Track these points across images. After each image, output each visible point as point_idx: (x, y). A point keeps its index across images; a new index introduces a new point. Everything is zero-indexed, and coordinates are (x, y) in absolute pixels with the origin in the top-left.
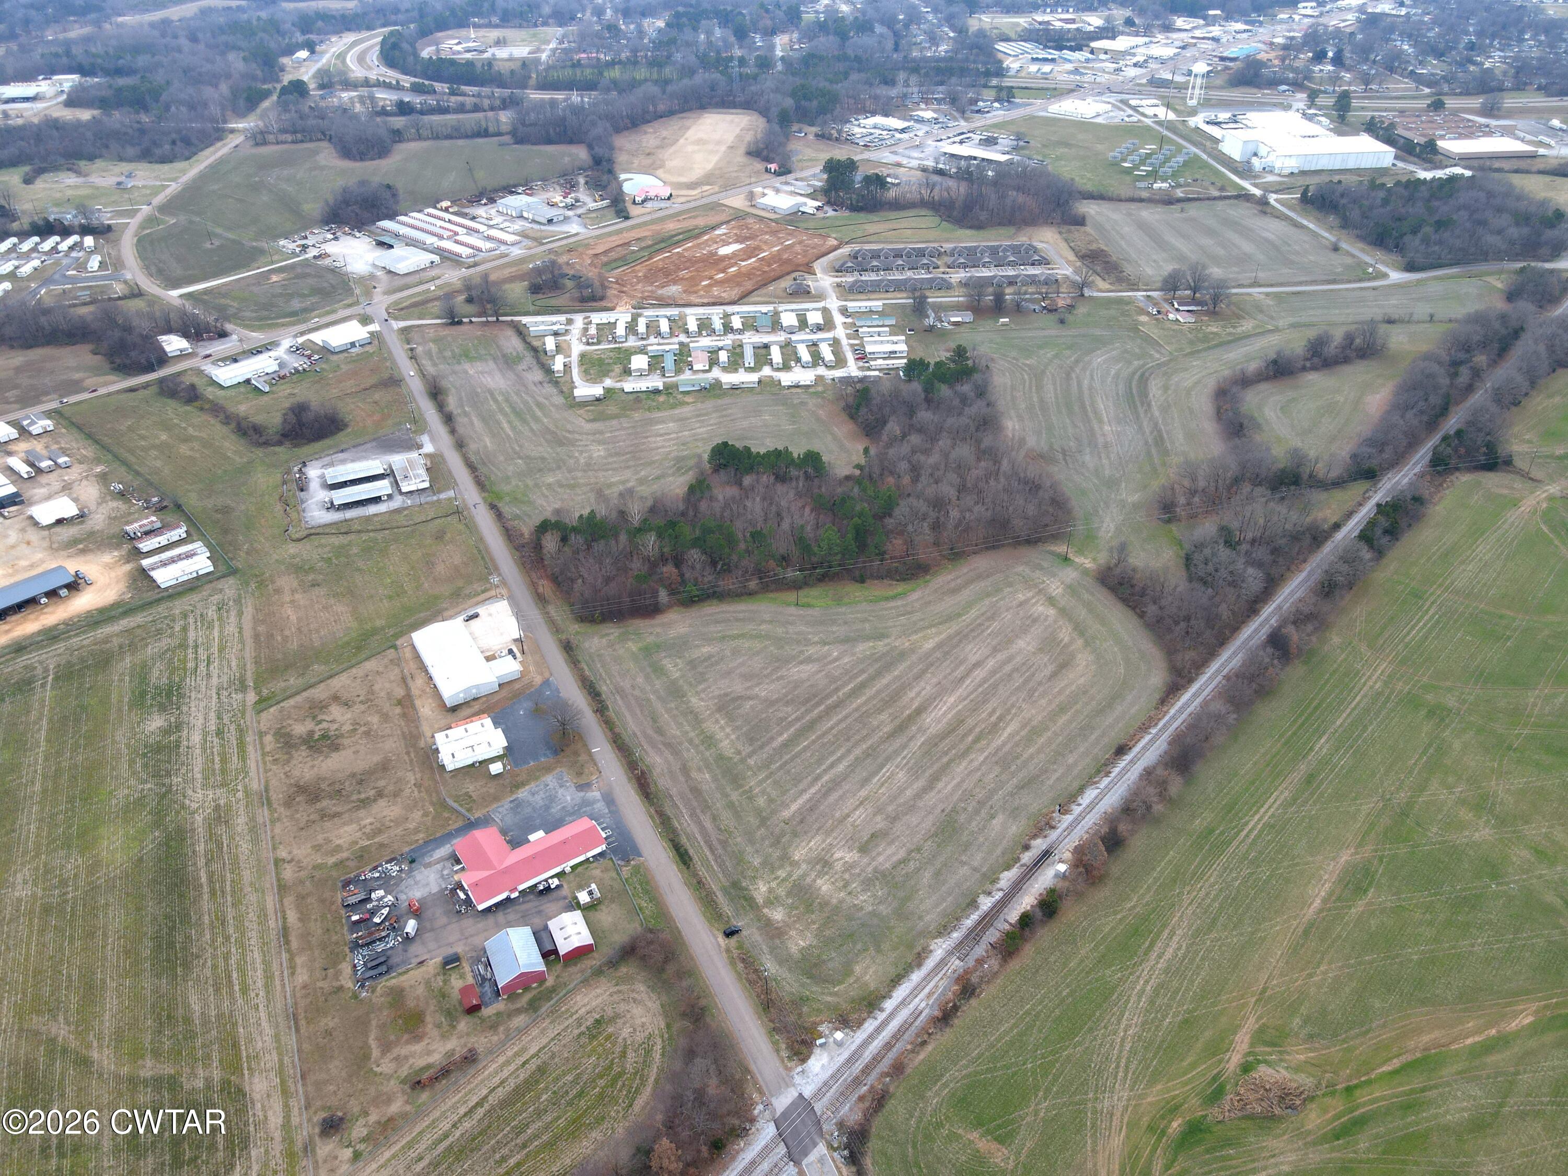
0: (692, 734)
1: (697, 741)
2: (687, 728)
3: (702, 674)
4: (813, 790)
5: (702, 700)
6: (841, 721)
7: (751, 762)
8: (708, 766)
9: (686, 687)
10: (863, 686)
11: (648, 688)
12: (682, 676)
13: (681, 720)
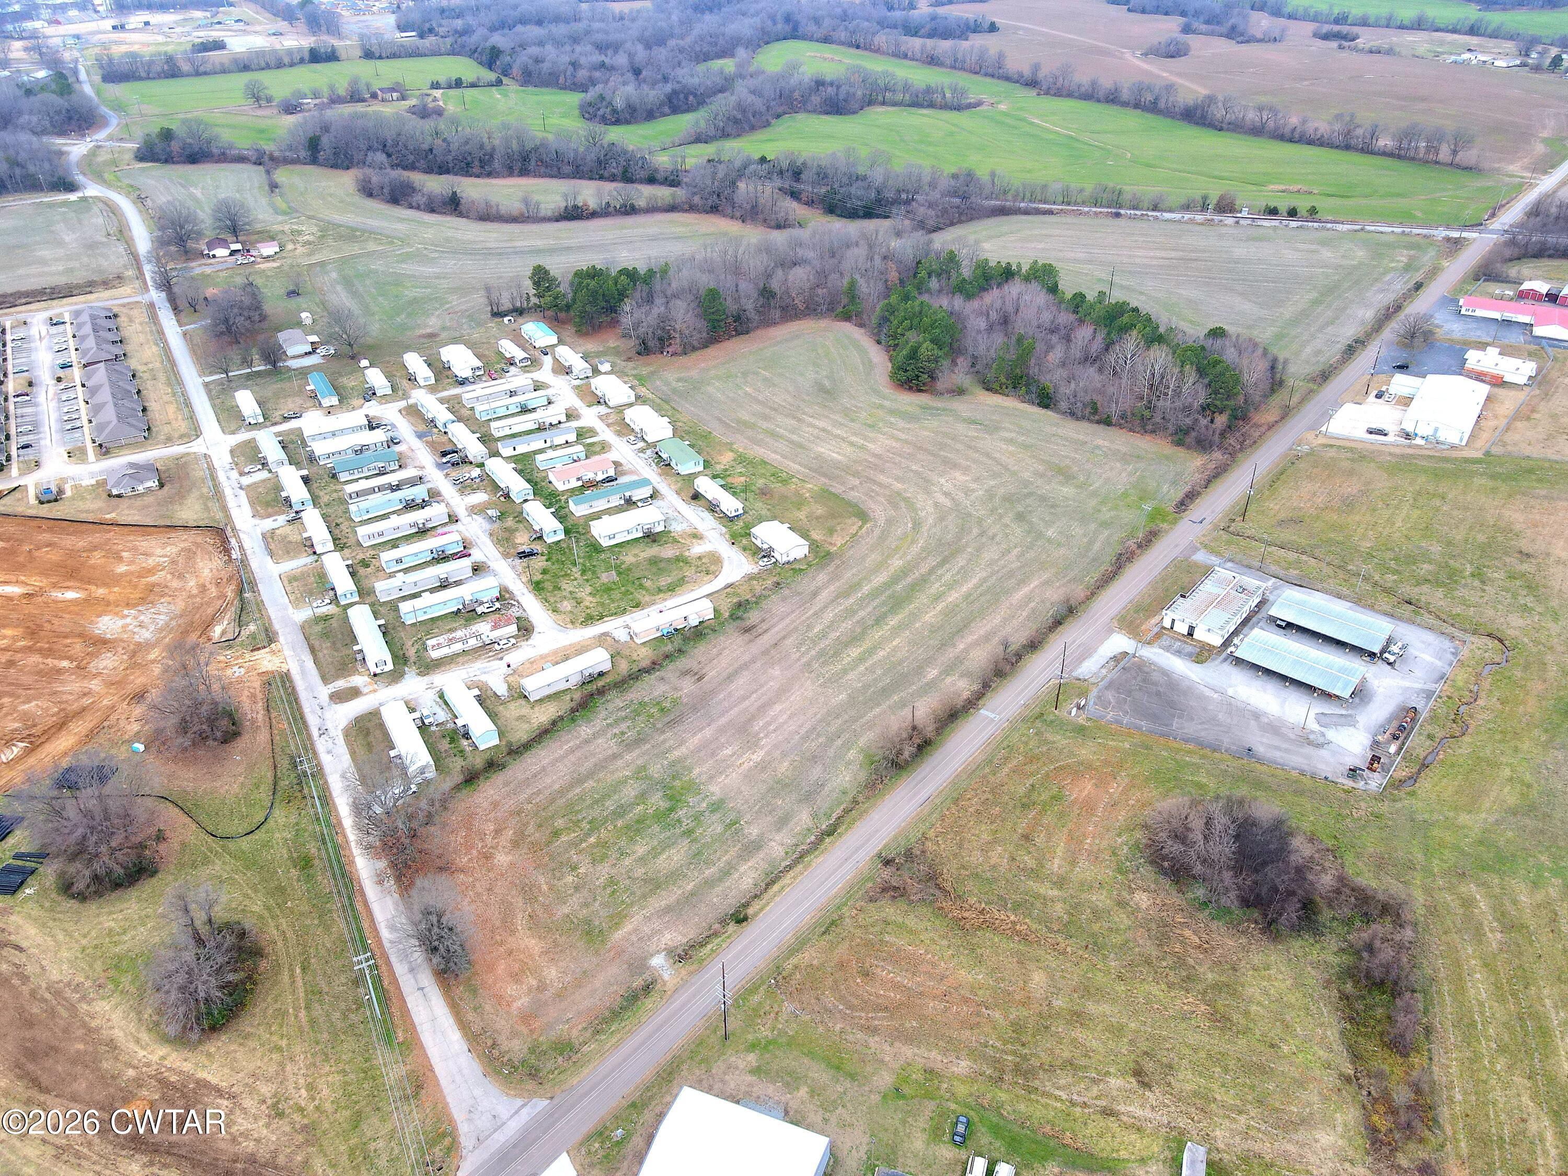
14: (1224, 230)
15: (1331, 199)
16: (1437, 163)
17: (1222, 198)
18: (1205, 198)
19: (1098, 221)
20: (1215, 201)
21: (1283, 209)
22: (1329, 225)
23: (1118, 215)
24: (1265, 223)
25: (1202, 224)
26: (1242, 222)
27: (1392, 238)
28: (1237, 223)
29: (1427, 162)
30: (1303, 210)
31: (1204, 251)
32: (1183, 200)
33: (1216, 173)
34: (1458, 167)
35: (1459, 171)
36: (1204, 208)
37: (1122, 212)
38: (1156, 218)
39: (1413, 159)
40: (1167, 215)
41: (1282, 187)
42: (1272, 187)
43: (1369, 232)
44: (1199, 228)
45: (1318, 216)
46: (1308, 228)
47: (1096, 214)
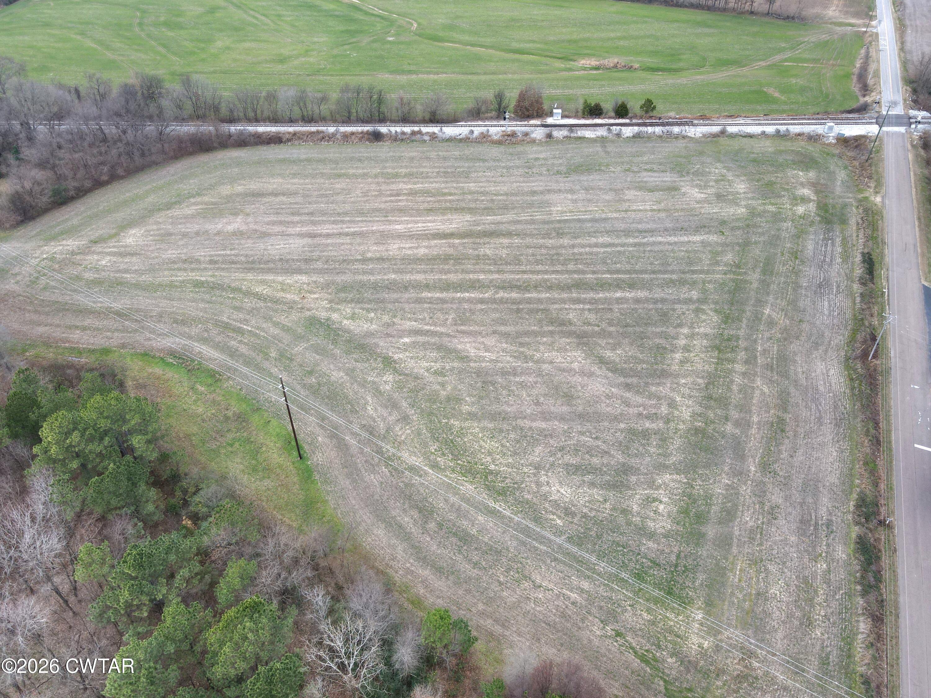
0: (739, 367)
1: (742, 355)
2: (738, 380)
3: (625, 448)
4: (660, 239)
5: (672, 404)
6: (538, 272)
7: (695, 294)
8: (757, 317)
9: (678, 442)
10: (447, 287)
11: (746, 490)
12: (662, 468)
13: (736, 397)
14: (532, 152)
15: (658, 77)
16: (752, 13)
17: (522, 97)
18: (500, 97)
19: (349, 150)
20: (513, 104)
21: (608, 106)
22: (676, 129)
23: (377, 137)
24: (589, 134)
25: (499, 143)
26: (558, 134)
27: (768, 146)
28: (549, 136)
29: (742, 13)
30: (635, 106)
31: (505, 208)
32: (470, 105)
33: (515, 45)
34: (778, 16)
35: (781, 22)
36: (500, 114)
37: (383, 129)
38: (433, 136)
39: (724, 10)
40: (450, 131)
41: (594, 62)
42: (584, 62)
43: (733, 136)
44: (495, 151)
45: (654, 113)
46: (649, 137)
47: (346, 137)
